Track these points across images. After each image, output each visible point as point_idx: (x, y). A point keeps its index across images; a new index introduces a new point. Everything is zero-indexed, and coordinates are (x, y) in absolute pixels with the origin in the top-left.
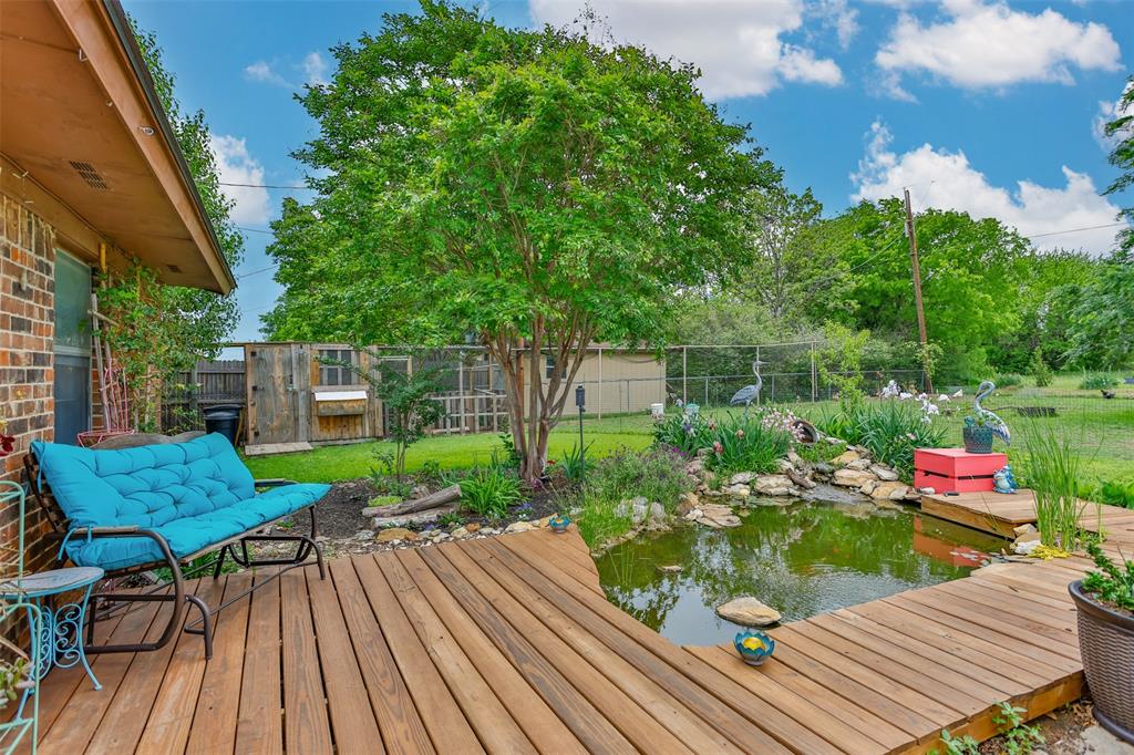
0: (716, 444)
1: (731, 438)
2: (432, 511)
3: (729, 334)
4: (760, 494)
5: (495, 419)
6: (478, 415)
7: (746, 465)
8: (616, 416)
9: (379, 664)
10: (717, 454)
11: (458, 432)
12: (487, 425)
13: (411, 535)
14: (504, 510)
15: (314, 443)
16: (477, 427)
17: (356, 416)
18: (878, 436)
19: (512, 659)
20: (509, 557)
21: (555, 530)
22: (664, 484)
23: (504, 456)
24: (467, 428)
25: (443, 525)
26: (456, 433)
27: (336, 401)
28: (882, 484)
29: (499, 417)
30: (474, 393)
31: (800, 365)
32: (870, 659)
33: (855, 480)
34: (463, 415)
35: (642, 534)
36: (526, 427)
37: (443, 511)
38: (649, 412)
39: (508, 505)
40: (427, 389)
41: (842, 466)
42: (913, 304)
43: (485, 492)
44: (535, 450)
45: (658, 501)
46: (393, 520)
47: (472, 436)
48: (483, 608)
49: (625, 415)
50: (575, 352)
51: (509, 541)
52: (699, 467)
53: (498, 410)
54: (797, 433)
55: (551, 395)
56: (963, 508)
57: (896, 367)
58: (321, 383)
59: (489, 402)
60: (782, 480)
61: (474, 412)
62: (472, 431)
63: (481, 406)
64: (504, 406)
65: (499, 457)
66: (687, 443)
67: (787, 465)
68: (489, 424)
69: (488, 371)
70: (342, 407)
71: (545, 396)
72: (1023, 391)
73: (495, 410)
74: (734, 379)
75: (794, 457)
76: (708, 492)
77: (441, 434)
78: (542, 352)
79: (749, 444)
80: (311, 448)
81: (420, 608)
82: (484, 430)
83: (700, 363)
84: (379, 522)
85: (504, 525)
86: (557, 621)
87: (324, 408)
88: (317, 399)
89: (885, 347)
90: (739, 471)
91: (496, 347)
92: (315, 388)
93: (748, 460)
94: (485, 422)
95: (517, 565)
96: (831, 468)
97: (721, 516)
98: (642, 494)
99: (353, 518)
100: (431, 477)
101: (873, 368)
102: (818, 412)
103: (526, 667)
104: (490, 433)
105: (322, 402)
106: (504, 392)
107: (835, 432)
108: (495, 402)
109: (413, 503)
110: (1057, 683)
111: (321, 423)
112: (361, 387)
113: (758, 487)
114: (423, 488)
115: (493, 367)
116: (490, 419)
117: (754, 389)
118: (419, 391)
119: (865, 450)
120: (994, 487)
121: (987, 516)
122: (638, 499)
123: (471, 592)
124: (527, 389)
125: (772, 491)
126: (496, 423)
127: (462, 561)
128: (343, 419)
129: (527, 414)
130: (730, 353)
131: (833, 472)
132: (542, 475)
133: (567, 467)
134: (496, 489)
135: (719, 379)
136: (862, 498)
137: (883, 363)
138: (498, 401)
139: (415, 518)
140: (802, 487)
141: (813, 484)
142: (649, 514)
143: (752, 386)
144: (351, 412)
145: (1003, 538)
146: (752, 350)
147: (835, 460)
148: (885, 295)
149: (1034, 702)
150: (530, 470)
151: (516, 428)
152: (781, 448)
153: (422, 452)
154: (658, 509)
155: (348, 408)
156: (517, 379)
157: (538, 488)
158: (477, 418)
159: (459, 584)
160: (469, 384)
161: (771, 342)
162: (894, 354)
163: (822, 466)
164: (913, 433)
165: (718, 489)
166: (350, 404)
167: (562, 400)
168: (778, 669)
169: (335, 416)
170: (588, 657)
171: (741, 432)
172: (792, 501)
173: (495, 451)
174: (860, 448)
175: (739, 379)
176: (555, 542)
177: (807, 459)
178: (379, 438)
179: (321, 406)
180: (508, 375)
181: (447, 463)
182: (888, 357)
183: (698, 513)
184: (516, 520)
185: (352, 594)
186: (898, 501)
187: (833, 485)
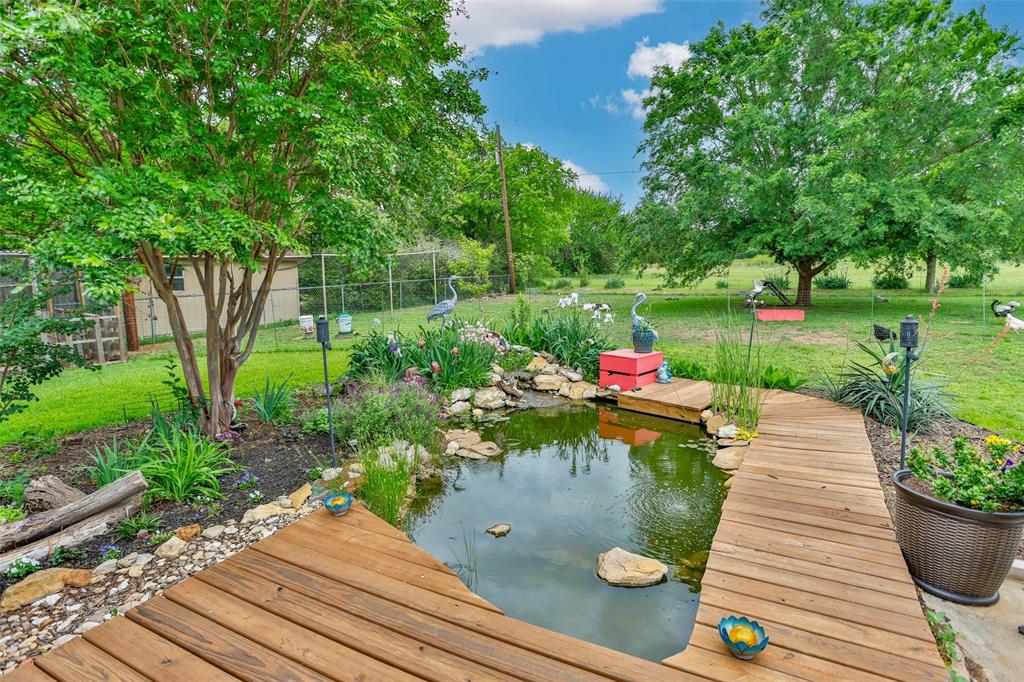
0: (435, 364)
1: (446, 354)
7: (463, 382)
10: (435, 374)
13: (76, 576)
28: (574, 385)
29: (104, 344)
31: (422, 272)
33: (553, 384)
37: (116, 515)
41: (537, 373)
44: (220, 395)
53: (103, 335)
56: (656, 402)
60: (496, 392)
67: (496, 378)
73: (98, 334)
74: (367, 286)
75: (495, 368)
83: (333, 271)
85: (236, 516)
90: (456, 389)
93: (463, 377)
96: (529, 375)
107: (517, 340)
113: (477, 402)
119: (550, 355)
120: (657, 379)
121: (679, 407)
125: (492, 405)
131: (532, 379)
132: (233, 423)
133: (262, 408)
135: (352, 287)
136: (562, 400)
138: (102, 324)
139: (65, 541)
140: (514, 396)
141: (521, 392)
143: (448, 301)
145: (690, 423)
147: (530, 367)
150: (215, 419)
152: (489, 361)
163: (522, 374)
164: (592, 338)
171: (456, 350)
174: (544, 353)
175: (372, 286)
177: (508, 369)
184: (251, 506)
186: (591, 400)
187: (535, 390)
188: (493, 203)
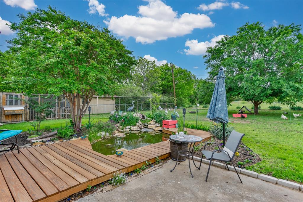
0: (123, 120)
1: (126, 118)
2: (49, 138)
3: (132, 94)
4: (132, 131)
5: (67, 115)
6: (61, 114)
7: (129, 124)
8: (102, 114)
9: (39, 165)
10: (123, 122)
11: (55, 119)
12: (64, 117)
13: (43, 143)
14: (69, 136)
15: (3, 123)
16: (61, 117)
17: (19, 115)
18: (157, 117)
19: (71, 161)
20: (71, 145)
21: (82, 139)
22: (109, 128)
23: (70, 124)
24: (58, 118)
25: (52, 141)
26: (54, 119)
27: (12, 110)
28: (157, 127)
29: (68, 115)
30: (60, 108)
31: (148, 102)
32: (140, 154)
33: (152, 127)
34: (56, 114)
35: (104, 139)
36: (76, 117)
37: (52, 137)
38: (110, 113)
39: (70, 135)
40: (48, 107)
41: (149, 124)
42: (173, 89)
43: (64, 132)
44: (78, 122)
45: (108, 132)
46: (37, 140)
47: (59, 120)
48: (64, 154)
49: (104, 114)
50: (89, 97)
51: (71, 142)
52: (119, 125)
53: (68, 113)
54: (141, 117)
55: (83, 108)
56: (169, 131)
57: (169, 103)
58: (6, 105)
59: (65, 110)
60: (137, 127)
61: (60, 113)
62: (60, 118)
63: (62, 112)
64: (69, 111)
65: (68, 124)
66: (116, 120)
67: (138, 124)
68: (65, 116)
69: (65, 102)
70: (14, 112)
71: (81, 108)
72: (193, 108)
73: (67, 112)
75: (140, 122)
76: (120, 130)
77: (49, 119)
78: (81, 97)
79: (130, 120)
80: (2, 125)
81: (48, 155)
82: (63, 118)
83: (124, 101)
84: (32, 141)
85: (69, 140)
86: (81, 154)
87: (7, 112)
88: (5, 110)
89: (167, 98)
90: (128, 126)
91: (68, 95)
92: (4, 106)
93: (130, 123)
94: (64, 116)
95: (73, 146)
96: (147, 124)
97: (122, 135)
98: (104, 131)
99: (23, 141)
100: (47, 130)
101: (164, 103)
102: (146, 113)
103: (74, 162)
104: (65, 119)
105: (6, 110)
106: (69, 108)
107: (149, 117)
108: (67, 110)
109: (43, 136)
110: (167, 154)
111: (6, 117)
112: (21, 106)
113: (132, 129)
114: (46, 133)
115: (66, 101)
116: (65, 115)
117: (132, 108)
118: (46, 107)
119: (155, 121)
120: (175, 127)
121: (172, 132)
122: (103, 132)
123: (61, 152)
124: (76, 107)
125: (134, 130)
126: (67, 116)
127: (58, 146)
128: (15, 115)
129: (76, 114)
130: (132, 99)
131: (148, 125)
132: (80, 128)
133: (86, 126)
134: (67, 132)
135: (128, 105)
136: (153, 130)
137: (167, 102)
138: (68, 110)
139: (44, 140)
140: (141, 129)
141: (143, 128)
142: (105, 135)
144: (18, 113)
146: (137, 98)
147: (148, 123)
148: (167, 86)
149: (163, 157)
150: (77, 127)
151: (73, 117)
152: (137, 120)
153: (43, 124)
154: (107, 134)
155: (17, 112)
156: (74, 104)
157: (79, 131)
158: (61, 115)
159: (58, 151)
160: (58, 105)
161: (141, 97)
162: (169, 100)
163: (146, 124)
164: (163, 117)
165: (123, 130)
166: (18, 111)
167: (86, 110)
168: (123, 157)
169: (12, 115)
170: (88, 159)
171: (128, 117)
172: (139, 132)
173: (67, 123)
174: (154, 120)
176: (82, 141)
177: (143, 123)
178: (28, 121)
179: (6, 112)
180: (71, 103)
181: (52, 127)
182: (168, 100)
183: (117, 134)
184: (72, 138)
185: (29, 155)
186: (159, 131)
187: (148, 128)
188: (170, 83)
